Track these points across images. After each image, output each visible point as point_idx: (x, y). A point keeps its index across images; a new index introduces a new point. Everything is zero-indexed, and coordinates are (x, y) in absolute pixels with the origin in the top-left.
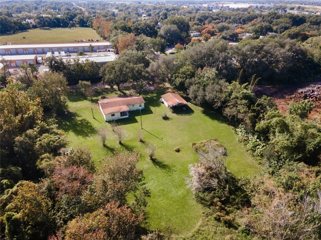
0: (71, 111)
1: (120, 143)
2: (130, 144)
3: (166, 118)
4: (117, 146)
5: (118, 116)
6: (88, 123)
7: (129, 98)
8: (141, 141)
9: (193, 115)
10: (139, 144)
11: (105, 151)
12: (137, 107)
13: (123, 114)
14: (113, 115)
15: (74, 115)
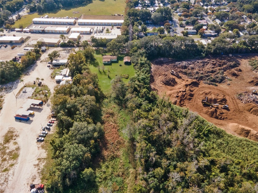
0: (95, 58)
1: (103, 71)
2: (106, 71)
3: (121, 66)
4: (102, 71)
5: (106, 62)
6: (98, 63)
7: (113, 57)
8: (109, 71)
9: (130, 66)
10: (108, 72)
11: (99, 72)
12: (114, 60)
13: (108, 62)
14: (105, 62)
15: (95, 60)
